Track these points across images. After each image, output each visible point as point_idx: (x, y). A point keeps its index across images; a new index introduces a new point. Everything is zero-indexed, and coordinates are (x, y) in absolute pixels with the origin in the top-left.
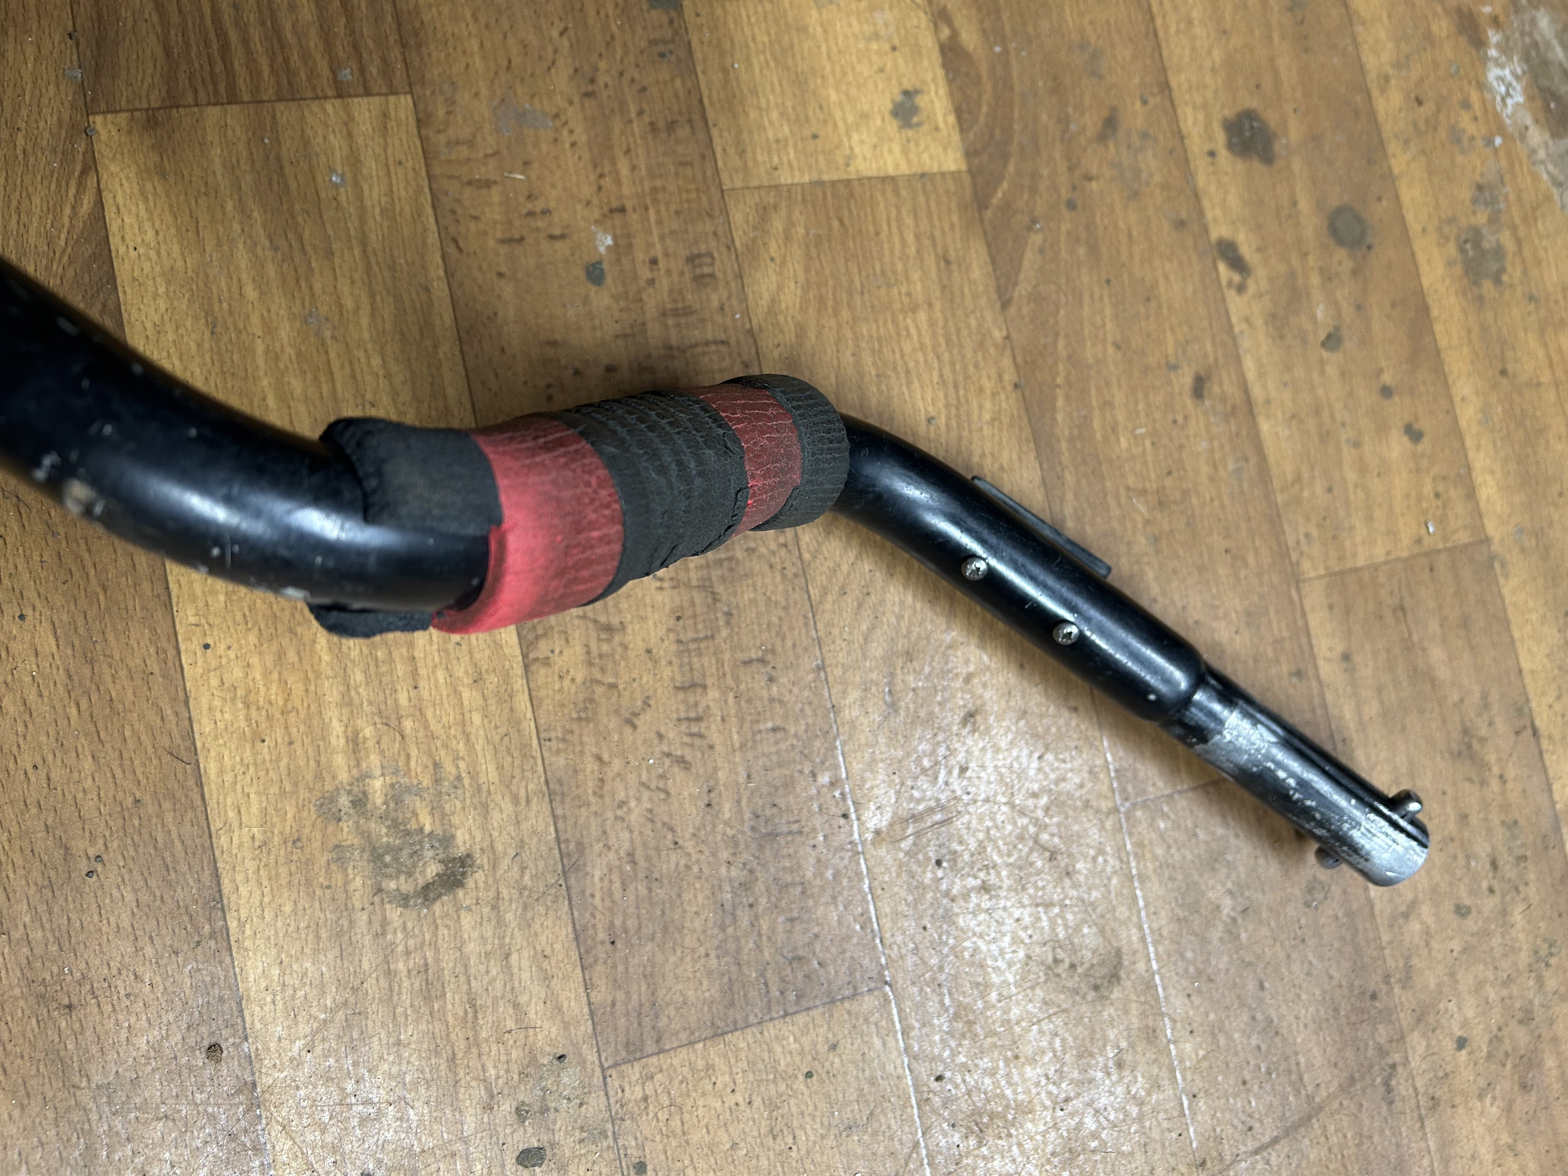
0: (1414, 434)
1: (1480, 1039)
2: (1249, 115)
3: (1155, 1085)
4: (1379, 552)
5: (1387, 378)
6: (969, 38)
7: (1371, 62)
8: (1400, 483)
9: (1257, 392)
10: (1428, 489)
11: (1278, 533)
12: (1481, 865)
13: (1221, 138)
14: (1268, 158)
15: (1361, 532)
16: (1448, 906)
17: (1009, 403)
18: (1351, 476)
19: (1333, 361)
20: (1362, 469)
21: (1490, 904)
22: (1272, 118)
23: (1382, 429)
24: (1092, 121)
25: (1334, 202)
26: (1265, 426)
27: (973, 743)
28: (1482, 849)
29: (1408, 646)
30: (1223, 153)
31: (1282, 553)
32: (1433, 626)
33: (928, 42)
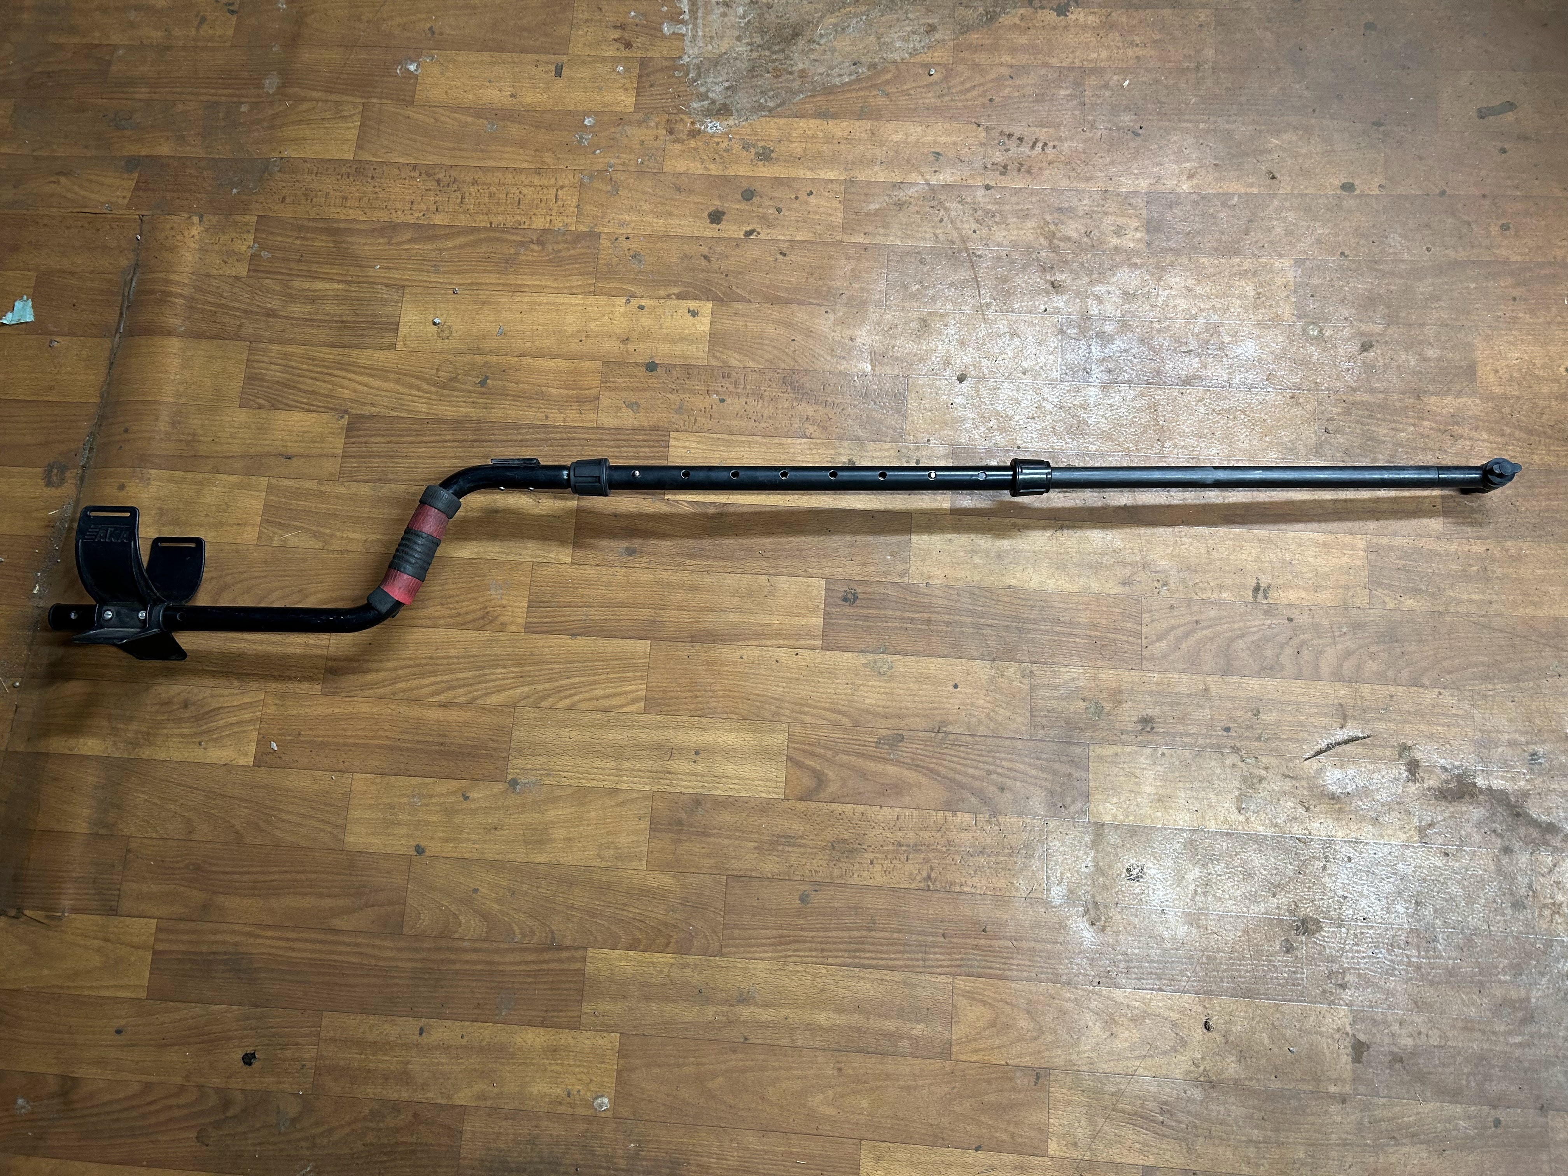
0: (810, 193)
1: (975, 226)
2: (710, 215)
3: (954, 318)
4: (840, 215)
5: (793, 197)
6: (676, 290)
7: (700, 172)
8: (823, 202)
9: (788, 238)
10: (827, 194)
11: (828, 243)
12: (932, 211)
13: (714, 225)
14: (724, 213)
15: (833, 219)
16: (939, 224)
17: (776, 307)
18: (817, 217)
19: (784, 212)
20: (816, 213)
21: (942, 212)
22: (712, 209)
23: (807, 203)
24: (704, 263)
25: (740, 197)
26: (798, 238)
27: (858, 340)
28: (928, 209)
29: (867, 214)
30: (719, 226)
31: (833, 244)
32: (864, 204)
33: (676, 302)
